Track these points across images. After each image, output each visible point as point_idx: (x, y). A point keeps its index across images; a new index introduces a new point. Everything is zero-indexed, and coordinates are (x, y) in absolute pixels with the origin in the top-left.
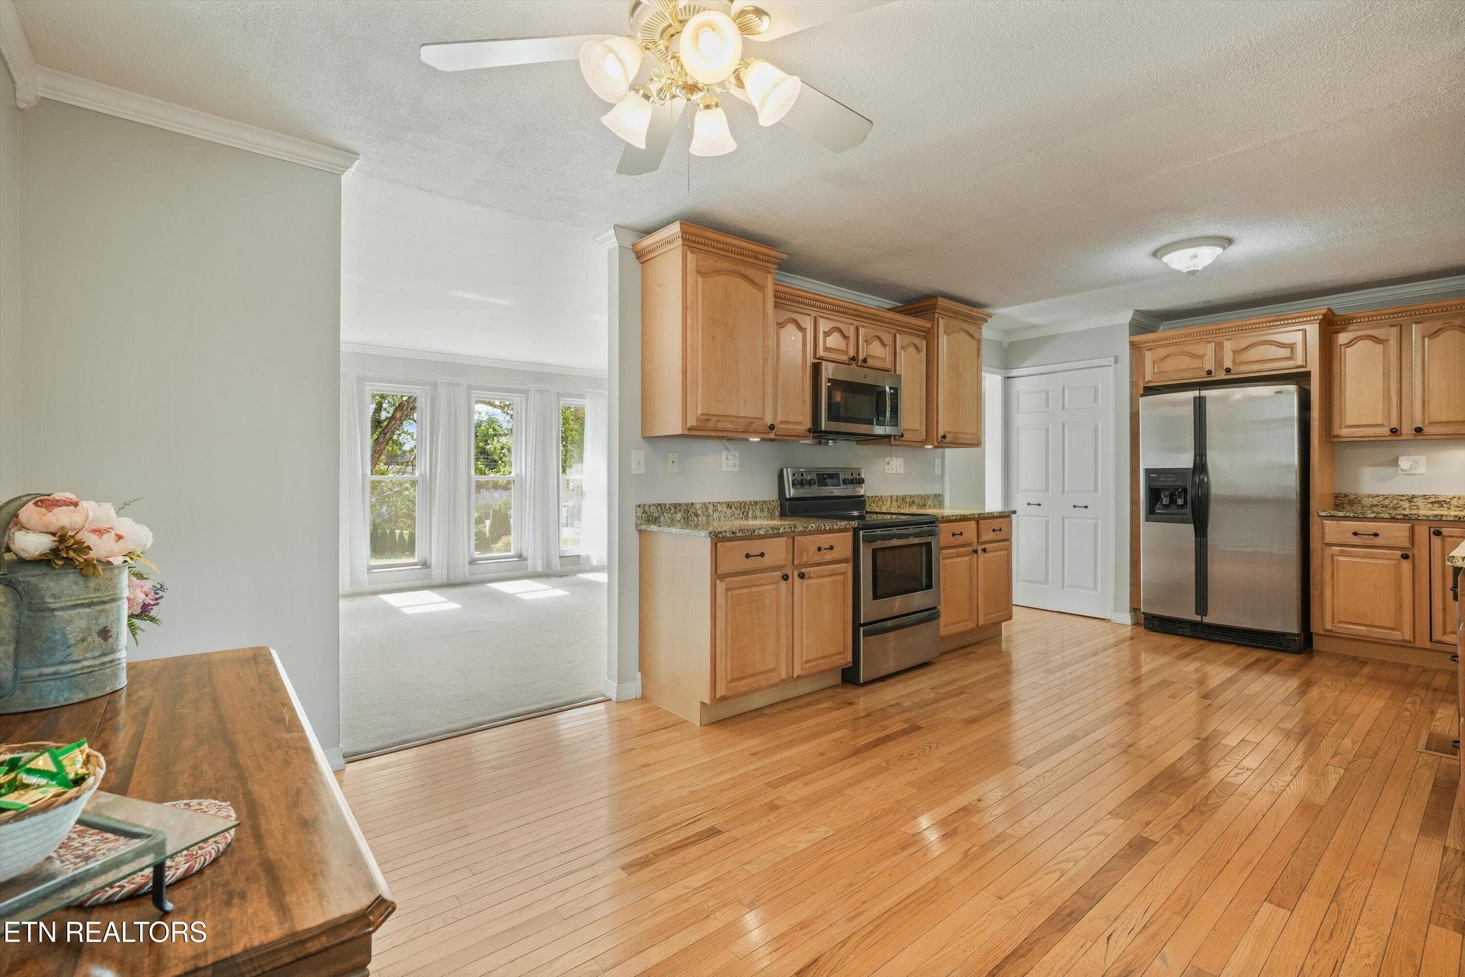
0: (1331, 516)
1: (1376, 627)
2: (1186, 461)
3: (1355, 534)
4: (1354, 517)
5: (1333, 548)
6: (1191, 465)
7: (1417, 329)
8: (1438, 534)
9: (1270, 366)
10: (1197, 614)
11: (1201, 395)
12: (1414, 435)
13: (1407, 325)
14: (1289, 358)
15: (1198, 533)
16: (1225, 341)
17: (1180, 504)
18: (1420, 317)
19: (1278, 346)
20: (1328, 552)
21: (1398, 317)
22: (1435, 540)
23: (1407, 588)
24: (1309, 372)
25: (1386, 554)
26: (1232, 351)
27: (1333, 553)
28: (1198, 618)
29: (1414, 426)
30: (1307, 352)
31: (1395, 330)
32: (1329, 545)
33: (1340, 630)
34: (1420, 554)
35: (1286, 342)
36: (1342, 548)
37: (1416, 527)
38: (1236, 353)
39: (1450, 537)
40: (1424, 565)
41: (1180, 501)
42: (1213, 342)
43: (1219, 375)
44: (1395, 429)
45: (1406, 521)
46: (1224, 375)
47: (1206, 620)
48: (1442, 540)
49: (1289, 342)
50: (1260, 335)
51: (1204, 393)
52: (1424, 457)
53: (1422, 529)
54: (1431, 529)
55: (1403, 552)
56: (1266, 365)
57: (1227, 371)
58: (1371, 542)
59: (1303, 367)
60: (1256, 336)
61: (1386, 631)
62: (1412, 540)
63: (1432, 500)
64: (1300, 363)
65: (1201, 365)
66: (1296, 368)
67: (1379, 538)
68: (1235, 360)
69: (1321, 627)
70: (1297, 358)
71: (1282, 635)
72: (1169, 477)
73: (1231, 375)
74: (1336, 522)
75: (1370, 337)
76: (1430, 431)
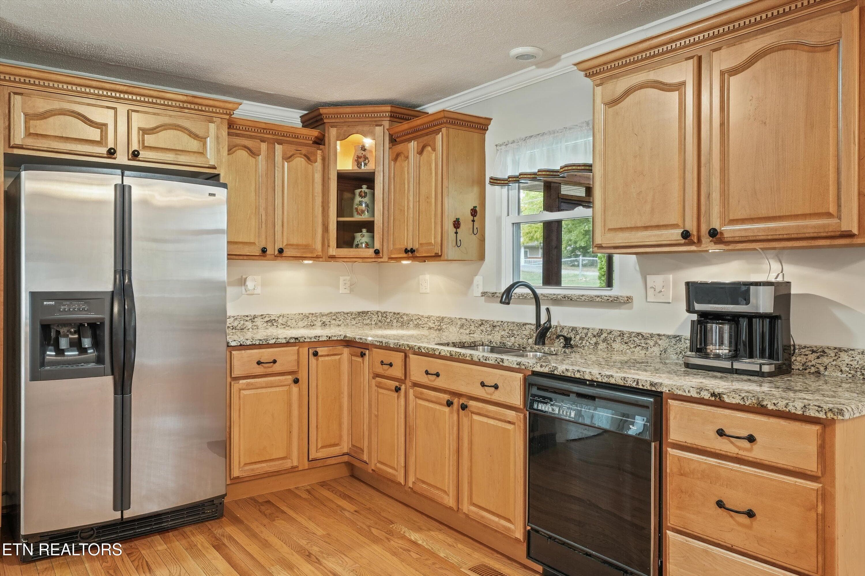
0: (240, 345)
1: (273, 460)
2: (104, 280)
3: (259, 363)
4: (258, 343)
5: (241, 381)
6: (109, 286)
7: (278, 148)
8: (316, 354)
9: (183, 159)
10: (115, 509)
11: (124, 184)
12: (275, 256)
13: (272, 143)
14: (202, 153)
15: (119, 389)
16: (130, 111)
17: (87, 346)
18: (281, 138)
19: (190, 136)
20: (236, 386)
21: (266, 133)
22: (313, 359)
23: (295, 412)
24: (218, 175)
25: (280, 381)
26: (140, 129)
27: (240, 387)
28: (117, 515)
29: (278, 246)
30: (218, 151)
31: (264, 146)
32: (237, 379)
33: (245, 475)
34: (303, 376)
35: (198, 133)
36: (249, 381)
37: (301, 349)
38: (144, 131)
39: (322, 356)
40: (305, 386)
41: (87, 342)
42: (115, 109)
43: (122, 158)
44: (265, 248)
45: (294, 344)
46: (129, 160)
47: (128, 514)
48: (317, 360)
49: (201, 133)
50: (170, 116)
51: (127, 181)
52: (259, 278)
53: (304, 351)
54: (310, 350)
55: (295, 376)
56: (179, 156)
57: (135, 155)
58: (269, 371)
59: (214, 168)
60: (166, 115)
61: (281, 462)
62: (298, 362)
63: (267, 319)
64: (212, 163)
65: (98, 139)
66: (208, 168)
67: (277, 364)
68: (143, 141)
69: (230, 477)
70: (209, 156)
71: (211, 501)
72: (75, 305)
73: (139, 161)
74: (243, 352)
75: (246, 148)
76: (287, 252)
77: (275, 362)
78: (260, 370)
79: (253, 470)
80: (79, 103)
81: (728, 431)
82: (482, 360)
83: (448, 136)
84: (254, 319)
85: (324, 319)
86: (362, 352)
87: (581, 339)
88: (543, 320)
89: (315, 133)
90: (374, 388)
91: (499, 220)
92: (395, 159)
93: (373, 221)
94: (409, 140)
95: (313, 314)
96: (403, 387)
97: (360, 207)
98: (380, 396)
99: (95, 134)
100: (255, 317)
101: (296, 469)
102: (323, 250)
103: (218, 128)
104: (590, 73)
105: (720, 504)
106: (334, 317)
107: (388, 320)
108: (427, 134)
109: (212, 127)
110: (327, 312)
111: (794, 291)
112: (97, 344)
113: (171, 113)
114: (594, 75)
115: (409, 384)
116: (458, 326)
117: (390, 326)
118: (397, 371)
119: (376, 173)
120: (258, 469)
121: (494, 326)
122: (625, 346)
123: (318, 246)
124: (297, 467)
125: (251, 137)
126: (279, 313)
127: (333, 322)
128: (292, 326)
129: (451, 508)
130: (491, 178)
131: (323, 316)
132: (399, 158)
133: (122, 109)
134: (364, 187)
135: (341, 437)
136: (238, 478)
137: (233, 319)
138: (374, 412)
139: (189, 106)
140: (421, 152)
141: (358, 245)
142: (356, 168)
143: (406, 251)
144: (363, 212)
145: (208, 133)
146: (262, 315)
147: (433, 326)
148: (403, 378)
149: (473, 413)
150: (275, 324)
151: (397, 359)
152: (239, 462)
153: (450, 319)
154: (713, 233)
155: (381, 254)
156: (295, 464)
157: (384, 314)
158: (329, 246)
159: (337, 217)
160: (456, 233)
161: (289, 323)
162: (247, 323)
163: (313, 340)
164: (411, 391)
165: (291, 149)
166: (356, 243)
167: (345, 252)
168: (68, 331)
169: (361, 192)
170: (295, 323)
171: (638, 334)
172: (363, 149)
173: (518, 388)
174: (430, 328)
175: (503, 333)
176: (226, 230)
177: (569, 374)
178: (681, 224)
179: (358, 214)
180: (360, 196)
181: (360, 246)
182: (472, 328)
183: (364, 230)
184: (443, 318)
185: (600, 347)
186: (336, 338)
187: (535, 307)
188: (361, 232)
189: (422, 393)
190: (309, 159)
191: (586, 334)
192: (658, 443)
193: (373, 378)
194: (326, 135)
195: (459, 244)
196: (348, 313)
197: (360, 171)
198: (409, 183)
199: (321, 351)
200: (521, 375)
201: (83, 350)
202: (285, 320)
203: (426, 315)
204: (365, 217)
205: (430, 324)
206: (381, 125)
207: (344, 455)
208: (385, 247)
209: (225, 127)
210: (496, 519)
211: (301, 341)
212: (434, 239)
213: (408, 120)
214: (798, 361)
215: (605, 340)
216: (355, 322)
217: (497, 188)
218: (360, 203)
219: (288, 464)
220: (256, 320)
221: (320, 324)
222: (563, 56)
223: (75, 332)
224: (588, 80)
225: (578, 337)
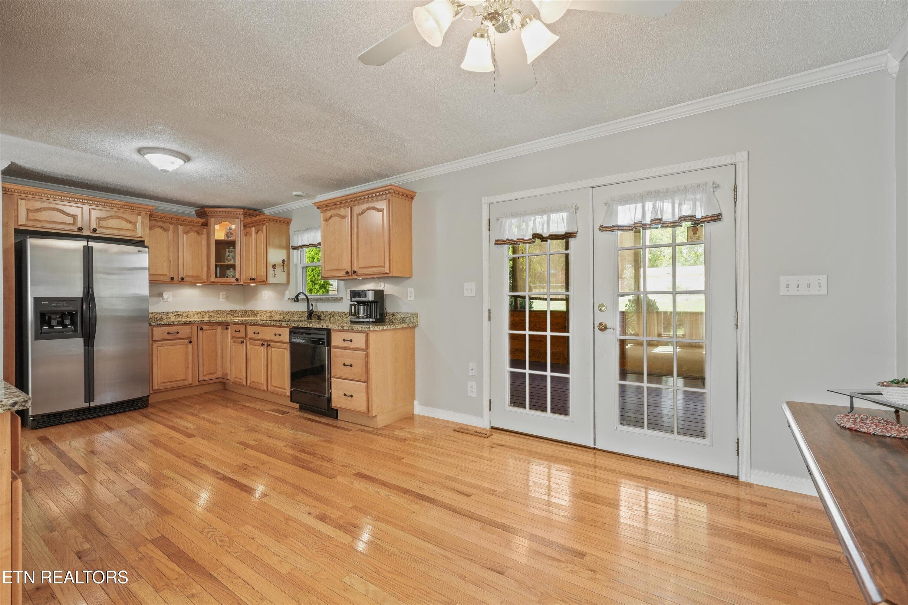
0: (158, 325)
1: (178, 381)
2: (77, 291)
3: (168, 333)
4: (169, 324)
5: (158, 343)
6: (81, 295)
7: (181, 228)
8: (202, 329)
9: (122, 233)
10: (85, 402)
11: (89, 245)
12: (179, 281)
13: (176, 225)
14: (134, 230)
15: (87, 344)
16: (91, 209)
17: (67, 324)
18: (182, 222)
19: (127, 222)
20: (155, 345)
21: (173, 220)
22: (200, 332)
23: (190, 357)
24: (144, 241)
25: (182, 342)
26: (97, 218)
27: (158, 345)
28: (87, 405)
29: (180, 277)
30: (143, 229)
31: (172, 226)
32: (156, 341)
33: (161, 388)
34: (194, 340)
35: (131, 220)
36: (163, 342)
37: (193, 327)
38: (99, 219)
39: (206, 330)
40: (196, 345)
41: (67, 322)
42: (82, 208)
43: (86, 233)
44: (173, 277)
45: (189, 324)
46: (90, 233)
47: (93, 404)
48: (203, 332)
49: (133, 221)
50: (115, 212)
51: (90, 244)
52: (171, 293)
53: (195, 328)
54: (199, 327)
55: (189, 340)
56: (120, 232)
57: (95, 230)
58: (175, 337)
59: (141, 237)
60: (112, 211)
61: (182, 382)
62: (192, 333)
63: (176, 314)
64: (140, 235)
65: (72, 222)
66: (138, 237)
67: (179, 334)
68: (99, 224)
69: (153, 389)
70: (138, 231)
71: (141, 399)
72: (61, 304)
73: (97, 233)
74: (159, 328)
75: (161, 227)
76: (186, 280)
77: (178, 333)
78: (169, 337)
79: (166, 386)
80: (60, 205)
81: (346, 339)
82: (275, 324)
83: (269, 226)
84: (168, 314)
85: (210, 314)
86: (226, 327)
87: (325, 316)
88: (311, 309)
89: (202, 220)
90: (232, 343)
91: (296, 265)
92: (246, 235)
93: (235, 265)
94: (252, 227)
95: (203, 311)
96: (245, 341)
97: (229, 258)
98: (235, 347)
99: (70, 220)
100: (168, 313)
101: (191, 385)
102: (207, 279)
103: (143, 218)
104: (319, 208)
105: (344, 365)
106: (216, 313)
107: (247, 314)
108: (260, 225)
109: (140, 218)
110: (212, 310)
111: (386, 293)
112: (73, 323)
113: (116, 210)
114: (322, 208)
115: (247, 339)
116: (279, 314)
117: (248, 316)
118: (242, 334)
119: (236, 241)
120: (168, 385)
121: (293, 313)
122: (340, 318)
123: (205, 276)
124: (191, 384)
125: (164, 222)
126: (183, 311)
127: (216, 315)
128: (191, 317)
129: (264, 390)
130: (292, 246)
131: (209, 312)
132: (248, 235)
133: (86, 208)
134: (231, 247)
135: (217, 369)
136: (157, 389)
137: (155, 314)
138: (232, 354)
139: (126, 207)
140: (257, 233)
141: (228, 276)
142: (226, 238)
143: (251, 279)
144: (230, 260)
145: (138, 220)
146: (172, 312)
147: (268, 315)
148: (245, 337)
149: (272, 347)
150: (180, 316)
151: (242, 328)
152: (158, 382)
153: (275, 311)
154: (354, 272)
155: (239, 281)
156: (191, 382)
157: (245, 311)
158: (211, 277)
159: (215, 262)
160: (274, 271)
161: (189, 316)
162: (163, 316)
163: (200, 322)
164: (248, 342)
165: (188, 228)
166: (226, 275)
167: (219, 280)
168: (56, 317)
169: (229, 250)
170: (192, 316)
171: (344, 312)
172: (230, 229)
173: (287, 334)
174: (267, 316)
175: (297, 316)
176: (148, 267)
177: (303, 326)
178: (346, 269)
179: (228, 261)
180: (229, 252)
181: (229, 277)
182: (285, 315)
183: (231, 269)
184: (272, 311)
185: (332, 319)
186: (213, 321)
187: (307, 304)
188: (230, 270)
189: (252, 342)
190: (198, 233)
191: (327, 314)
192: (329, 347)
193: (232, 339)
194: (209, 221)
195: (275, 276)
196: (224, 311)
197: (228, 240)
198: (252, 247)
199: (204, 328)
200: (288, 329)
201: (65, 326)
202: (186, 314)
203: (265, 310)
204: (231, 262)
205: (267, 314)
206: (238, 218)
207: (219, 378)
208: (242, 277)
209: (148, 218)
210: (280, 390)
211: (193, 322)
212: (263, 274)
213: (255, 216)
214: (387, 318)
215: (333, 316)
216: (229, 315)
217: (295, 251)
218: (229, 256)
219: (186, 383)
220: (169, 314)
221: (208, 316)
222: (317, 196)
223: (60, 317)
224: (318, 210)
225: (324, 315)
